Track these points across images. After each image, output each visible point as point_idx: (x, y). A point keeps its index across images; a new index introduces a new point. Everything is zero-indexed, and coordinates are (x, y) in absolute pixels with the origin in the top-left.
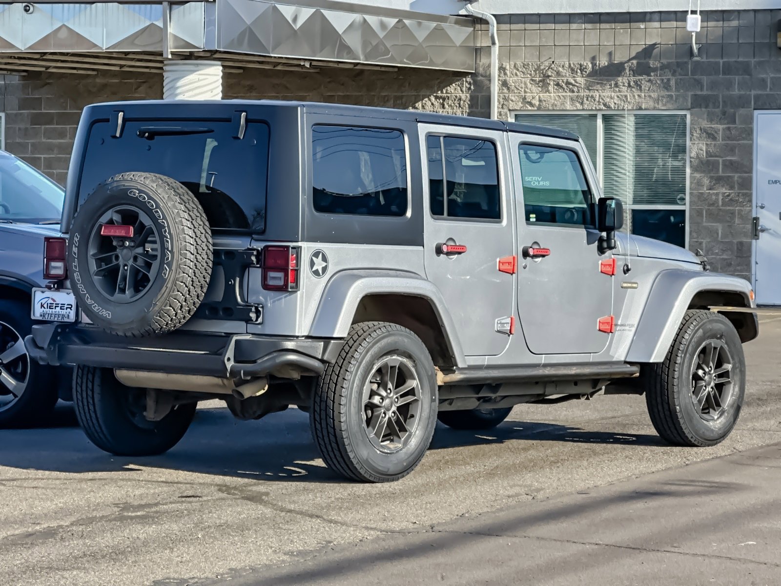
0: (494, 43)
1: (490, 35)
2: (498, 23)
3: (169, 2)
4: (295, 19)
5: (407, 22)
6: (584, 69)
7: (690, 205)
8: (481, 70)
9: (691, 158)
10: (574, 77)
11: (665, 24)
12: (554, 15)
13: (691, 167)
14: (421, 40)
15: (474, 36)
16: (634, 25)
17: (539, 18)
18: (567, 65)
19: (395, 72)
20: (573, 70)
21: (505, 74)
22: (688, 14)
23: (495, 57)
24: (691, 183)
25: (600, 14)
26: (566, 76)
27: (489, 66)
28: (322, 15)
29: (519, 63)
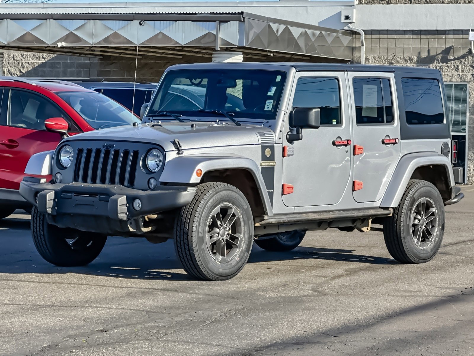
0: (363, 45)
1: (361, 41)
2: (365, 34)
3: (219, 21)
4: (277, 31)
5: (323, 33)
6: (412, 59)
7: (469, 133)
8: (355, 59)
9: (469, 107)
10: (406, 64)
11: (456, 36)
12: (396, 31)
13: (469, 112)
14: (329, 42)
15: (352, 41)
16: (439, 36)
17: (388, 32)
18: (402, 57)
19: (309, 59)
20: (405, 60)
21: (368, 62)
22: (470, 31)
23: (363, 52)
24: (469, 121)
25: (421, 31)
26: (402, 63)
27: (360, 57)
28: (289, 29)
29: (376, 56)
